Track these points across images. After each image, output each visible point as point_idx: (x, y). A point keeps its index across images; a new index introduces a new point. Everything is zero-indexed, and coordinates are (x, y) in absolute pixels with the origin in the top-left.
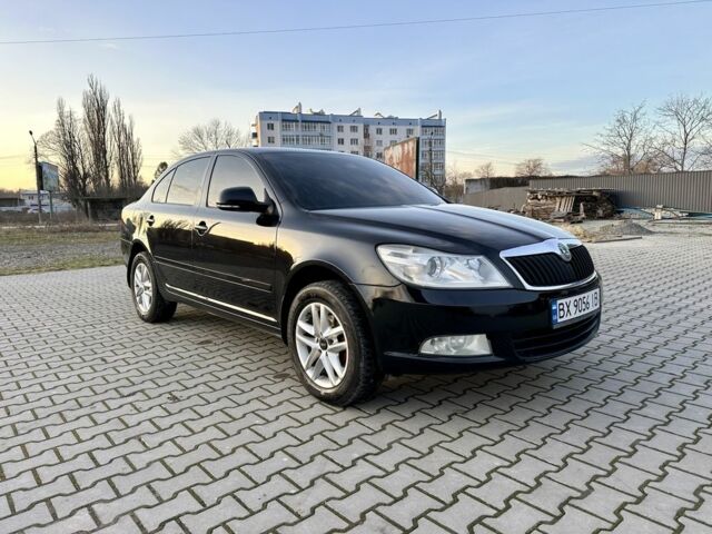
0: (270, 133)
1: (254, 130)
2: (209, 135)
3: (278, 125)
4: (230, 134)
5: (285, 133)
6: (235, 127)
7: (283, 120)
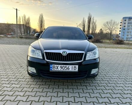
0: (125, 22)
1: (121, 21)
2: (110, 23)
3: (127, 20)
4: (114, 23)
5: (129, 22)
6: (116, 21)
7: (129, 19)
